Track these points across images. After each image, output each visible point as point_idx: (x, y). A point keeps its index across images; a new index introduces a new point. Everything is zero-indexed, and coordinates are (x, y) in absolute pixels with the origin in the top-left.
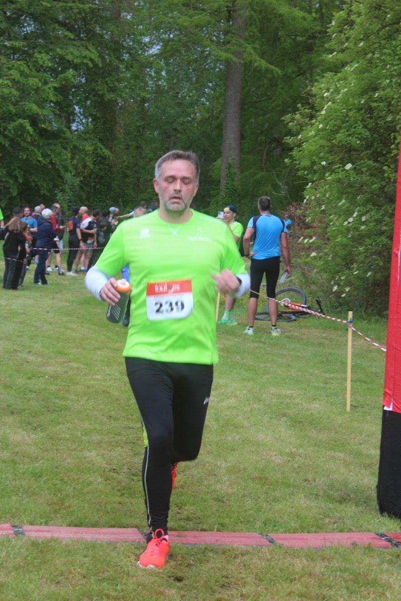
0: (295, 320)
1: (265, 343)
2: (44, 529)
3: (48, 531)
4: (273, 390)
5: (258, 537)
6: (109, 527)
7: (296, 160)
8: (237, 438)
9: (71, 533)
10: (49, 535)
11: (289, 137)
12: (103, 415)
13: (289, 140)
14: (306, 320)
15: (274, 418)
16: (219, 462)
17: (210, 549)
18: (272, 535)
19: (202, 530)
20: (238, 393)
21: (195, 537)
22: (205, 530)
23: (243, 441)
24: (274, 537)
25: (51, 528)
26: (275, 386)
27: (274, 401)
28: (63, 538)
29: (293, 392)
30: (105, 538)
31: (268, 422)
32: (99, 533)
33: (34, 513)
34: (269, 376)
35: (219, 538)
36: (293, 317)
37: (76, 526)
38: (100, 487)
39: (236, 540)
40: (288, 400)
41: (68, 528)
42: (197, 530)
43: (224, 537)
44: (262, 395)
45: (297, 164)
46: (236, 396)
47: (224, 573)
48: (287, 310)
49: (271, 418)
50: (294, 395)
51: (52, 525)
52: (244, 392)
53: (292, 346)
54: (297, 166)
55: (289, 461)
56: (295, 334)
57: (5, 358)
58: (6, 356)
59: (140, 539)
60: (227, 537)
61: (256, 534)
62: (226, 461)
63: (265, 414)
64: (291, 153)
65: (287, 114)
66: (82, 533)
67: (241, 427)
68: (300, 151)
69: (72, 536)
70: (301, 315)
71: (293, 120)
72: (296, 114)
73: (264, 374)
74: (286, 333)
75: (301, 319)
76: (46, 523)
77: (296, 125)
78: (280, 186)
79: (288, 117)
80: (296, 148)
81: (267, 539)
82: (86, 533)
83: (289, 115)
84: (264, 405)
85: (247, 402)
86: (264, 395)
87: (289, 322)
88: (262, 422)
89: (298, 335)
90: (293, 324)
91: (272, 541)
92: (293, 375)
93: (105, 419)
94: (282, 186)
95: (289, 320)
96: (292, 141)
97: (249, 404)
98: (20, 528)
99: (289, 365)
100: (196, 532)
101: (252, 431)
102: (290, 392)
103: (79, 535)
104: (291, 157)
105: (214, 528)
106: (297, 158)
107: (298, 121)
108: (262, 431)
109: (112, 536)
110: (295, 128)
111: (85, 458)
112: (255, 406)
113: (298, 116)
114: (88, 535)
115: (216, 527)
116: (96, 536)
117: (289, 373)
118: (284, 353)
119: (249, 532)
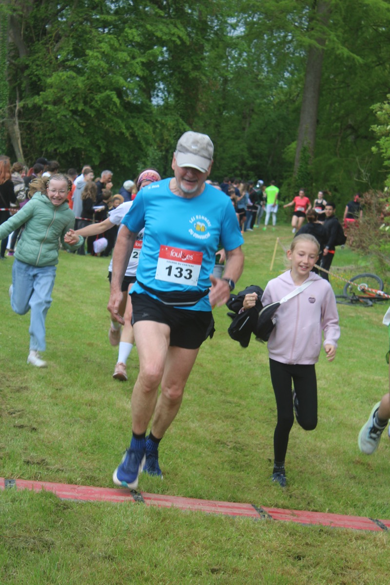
0: (372, 306)
1: (346, 327)
2: (162, 498)
3: (167, 500)
4: (361, 374)
5: (369, 523)
6: (224, 501)
7: (383, 149)
8: (332, 421)
9: (188, 503)
10: (168, 504)
11: (376, 126)
12: (200, 388)
13: (376, 128)
14: (382, 306)
15: (365, 403)
16: (319, 443)
17: (325, 530)
18: (383, 521)
19: (313, 511)
20: (327, 375)
21: (308, 517)
22: (316, 511)
23: (339, 424)
24: (385, 523)
25: (169, 497)
26: (362, 371)
27: (364, 386)
28: (182, 508)
29: (380, 377)
30: (222, 511)
31: (360, 406)
32: (215, 506)
33: (150, 481)
34: (355, 361)
35: (332, 520)
36: (370, 303)
37: (191, 497)
38: (209, 459)
39: (349, 523)
40: (376, 385)
41: (185, 498)
42: (309, 511)
43: (336, 519)
44: (351, 379)
45: (383, 153)
46: (325, 378)
47: (343, 556)
48: (363, 295)
49: (362, 402)
50: (382, 381)
51: (168, 495)
52: (333, 374)
53: (373, 331)
54: (384, 155)
55: (386, 447)
56: (374, 319)
57: (99, 324)
58: (99, 322)
59: (255, 515)
60: (340, 519)
61: (367, 519)
62: (324, 442)
63: (356, 398)
64: (378, 142)
65: (376, 103)
66: (199, 504)
67: (335, 409)
68: (387, 141)
69: (191, 507)
70: (378, 301)
71: (381, 109)
72: (385, 104)
73: (349, 358)
74: (365, 318)
75: (377, 305)
76: (163, 492)
77: (385, 114)
78: (362, 173)
79: (376, 106)
80: (383, 138)
81: (378, 524)
82: (202, 504)
83: (378, 105)
84: (354, 389)
85: (337, 385)
86: (353, 379)
87: (366, 307)
88: (354, 406)
89: (377, 320)
90: (370, 309)
91: (383, 528)
92: (378, 360)
93: (203, 392)
94: (364, 174)
95: (366, 305)
96: (379, 129)
97: (340, 387)
98: (139, 494)
99: (372, 350)
100: (309, 512)
101: (345, 414)
102: (376, 377)
103: (196, 507)
104: (378, 146)
105: (325, 510)
106: (384, 147)
107: (386, 110)
108: (356, 415)
109: (228, 510)
110: (383, 116)
111: (189, 429)
112: (346, 389)
113: (386, 106)
114: (205, 507)
115: (327, 509)
116: (213, 509)
117: (373, 359)
118: (366, 338)
119: (359, 516)
